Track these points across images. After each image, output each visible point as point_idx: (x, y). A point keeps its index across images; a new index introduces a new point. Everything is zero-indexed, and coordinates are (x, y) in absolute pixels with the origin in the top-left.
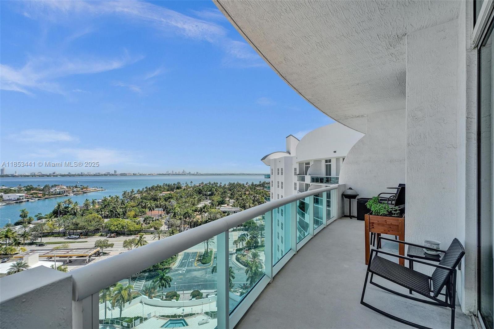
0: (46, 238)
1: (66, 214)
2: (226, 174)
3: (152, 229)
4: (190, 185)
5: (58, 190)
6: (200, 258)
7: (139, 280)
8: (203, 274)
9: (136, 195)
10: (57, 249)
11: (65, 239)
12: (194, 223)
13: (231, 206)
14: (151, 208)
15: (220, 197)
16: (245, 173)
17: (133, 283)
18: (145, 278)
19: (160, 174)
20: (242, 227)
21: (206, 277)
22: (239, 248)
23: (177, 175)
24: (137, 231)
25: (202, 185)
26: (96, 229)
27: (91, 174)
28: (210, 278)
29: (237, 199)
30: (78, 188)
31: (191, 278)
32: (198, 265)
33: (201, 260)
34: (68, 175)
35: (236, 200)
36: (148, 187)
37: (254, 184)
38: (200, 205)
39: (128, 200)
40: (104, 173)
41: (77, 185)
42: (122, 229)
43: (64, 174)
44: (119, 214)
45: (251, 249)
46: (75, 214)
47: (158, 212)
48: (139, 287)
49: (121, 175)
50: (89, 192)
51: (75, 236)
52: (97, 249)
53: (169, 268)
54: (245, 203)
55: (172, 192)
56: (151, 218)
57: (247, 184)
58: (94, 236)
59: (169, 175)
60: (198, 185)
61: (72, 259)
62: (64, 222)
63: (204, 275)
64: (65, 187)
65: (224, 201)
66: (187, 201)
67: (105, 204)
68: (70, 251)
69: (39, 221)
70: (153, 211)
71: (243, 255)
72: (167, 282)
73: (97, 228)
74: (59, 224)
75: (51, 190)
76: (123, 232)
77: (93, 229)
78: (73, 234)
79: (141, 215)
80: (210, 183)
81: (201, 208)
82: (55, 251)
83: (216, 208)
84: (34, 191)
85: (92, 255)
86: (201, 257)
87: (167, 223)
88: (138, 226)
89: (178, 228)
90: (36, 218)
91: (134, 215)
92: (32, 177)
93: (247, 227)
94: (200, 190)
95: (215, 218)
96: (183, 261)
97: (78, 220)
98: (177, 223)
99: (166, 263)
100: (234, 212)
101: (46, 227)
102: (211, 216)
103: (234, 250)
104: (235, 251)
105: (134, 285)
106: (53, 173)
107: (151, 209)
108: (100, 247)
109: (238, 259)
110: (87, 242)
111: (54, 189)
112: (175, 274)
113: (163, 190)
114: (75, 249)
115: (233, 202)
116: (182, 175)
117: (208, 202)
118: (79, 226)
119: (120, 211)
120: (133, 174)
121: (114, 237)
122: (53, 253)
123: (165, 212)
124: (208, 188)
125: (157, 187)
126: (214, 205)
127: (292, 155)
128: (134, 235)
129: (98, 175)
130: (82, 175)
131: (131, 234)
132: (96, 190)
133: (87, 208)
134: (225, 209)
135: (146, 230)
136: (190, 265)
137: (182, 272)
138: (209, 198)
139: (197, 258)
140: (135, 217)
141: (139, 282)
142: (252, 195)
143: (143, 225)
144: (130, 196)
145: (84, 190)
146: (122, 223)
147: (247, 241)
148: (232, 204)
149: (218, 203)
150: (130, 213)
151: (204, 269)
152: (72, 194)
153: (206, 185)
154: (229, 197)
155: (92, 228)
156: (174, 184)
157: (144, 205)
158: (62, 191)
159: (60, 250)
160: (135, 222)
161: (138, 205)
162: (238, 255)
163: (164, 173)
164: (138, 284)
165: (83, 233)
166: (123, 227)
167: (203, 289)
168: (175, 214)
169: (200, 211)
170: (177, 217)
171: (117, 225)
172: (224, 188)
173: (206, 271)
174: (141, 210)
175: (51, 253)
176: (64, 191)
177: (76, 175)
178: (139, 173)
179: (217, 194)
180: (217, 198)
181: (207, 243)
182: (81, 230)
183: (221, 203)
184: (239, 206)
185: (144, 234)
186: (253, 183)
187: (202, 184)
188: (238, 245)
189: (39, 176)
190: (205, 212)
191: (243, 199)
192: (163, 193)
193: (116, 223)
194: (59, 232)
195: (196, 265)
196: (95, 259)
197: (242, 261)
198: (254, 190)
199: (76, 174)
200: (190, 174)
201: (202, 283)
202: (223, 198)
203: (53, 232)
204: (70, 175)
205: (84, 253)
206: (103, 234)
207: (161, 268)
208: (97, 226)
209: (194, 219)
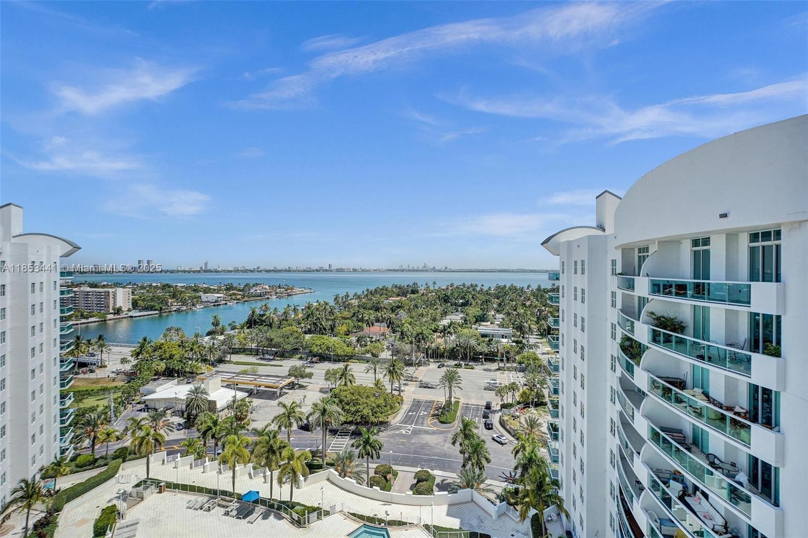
0: (236, 356)
1: (262, 325)
2: (494, 270)
3: (369, 355)
4: (432, 288)
5: (258, 291)
6: (436, 412)
7: (341, 435)
8: (440, 440)
9: (353, 301)
10: (245, 373)
11: (257, 359)
12: (433, 350)
13: (497, 324)
14: (370, 322)
15: (479, 309)
16: (526, 269)
17: (333, 439)
18: (349, 433)
19: (390, 270)
20: (515, 365)
21: (445, 448)
22: (506, 402)
23: (414, 271)
24: (346, 356)
25: (450, 288)
26: (295, 349)
27: (301, 268)
28: (452, 451)
29: (508, 314)
30: (282, 288)
31: (419, 444)
32: (434, 425)
33: (438, 415)
34: (273, 271)
35: (506, 315)
36: (370, 290)
37: (542, 288)
38: (445, 322)
39: (341, 308)
40: (316, 268)
41: (281, 285)
42: (327, 351)
43: (269, 269)
44: (325, 329)
45: (529, 407)
46: (270, 325)
47: (379, 328)
48: (340, 447)
49: (337, 271)
50: (295, 294)
51: (267, 357)
52: (291, 379)
53: (387, 422)
54: (521, 321)
55: (404, 298)
56: (369, 338)
57: (528, 288)
58: (291, 359)
59: (402, 271)
60: (445, 288)
61: (260, 388)
62: (257, 335)
63: (441, 444)
64: (267, 287)
65: (485, 316)
66: (425, 313)
67: (309, 313)
68: (258, 378)
69: (232, 331)
70: (372, 326)
71: (513, 417)
72: (375, 450)
73: (296, 347)
74: (252, 338)
75: (252, 291)
76: (328, 356)
77: (291, 348)
78: (267, 354)
79: (355, 332)
80: (464, 285)
81: (444, 327)
82: (242, 376)
83: (471, 328)
84: (233, 292)
85: (285, 387)
86: (438, 410)
87: (391, 347)
88: (348, 348)
89: (407, 356)
90: (229, 328)
91: (347, 332)
92: (235, 272)
93: (524, 365)
94: (446, 296)
95: (467, 344)
96: (410, 414)
97: (273, 334)
98: (404, 349)
99: (382, 413)
100: (503, 335)
101: (235, 340)
102: (461, 341)
103: (497, 404)
104: (500, 408)
105: (333, 442)
106: (258, 268)
107: (370, 324)
108: (296, 377)
109: (502, 422)
110: (281, 366)
111: (255, 288)
112: (395, 434)
113: (390, 294)
114: (264, 376)
115: (502, 319)
116: (422, 271)
117: (457, 318)
118: (273, 342)
119: (327, 324)
120: (353, 269)
121: (316, 363)
122: (239, 378)
123: (390, 329)
124: (460, 292)
125: (382, 289)
126: (468, 322)
127: (607, 233)
128: (343, 362)
129: (309, 271)
130: (289, 271)
131: (339, 361)
132: (301, 292)
133: (286, 318)
134: (487, 330)
135: (360, 355)
136: (420, 422)
137: (406, 432)
138: (461, 309)
139: (432, 412)
140: (348, 335)
141: (342, 438)
142: (535, 307)
143: (357, 347)
144: (344, 303)
145: (288, 291)
146: (327, 342)
147: (521, 391)
148: (499, 321)
149: (475, 319)
150: (340, 328)
151: (442, 433)
152: (275, 297)
153: (457, 288)
154: (495, 310)
155: (289, 347)
156: (407, 286)
157: (360, 317)
158: (263, 293)
159: (248, 375)
160: (345, 342)
161: (353, 316)
162: (504, 415)
163: (396, 269)
164: (338, 441)
165: (279, 353)
166: (328, 348)
167: (436, 470)
168: (402, 334)
169: (442, 331)
170: (405, 339)
171: (320, 346)
172: (487, 294)
173: (445, 437)
174: (356, 324)
175: (237, 378)
176: (266, 292)
177: (283, 271)
178: (361, 268)
179: (474, 303)
180: (474, 311)
181: (450, 388)
182: (276, 348)
183: (481, 319)
184: (511, 326)
185: (357, 361)
186: (539, 287)
187: (451, 286)
188: (505, 398)
189: (242, 271)
190: (451, 334)
191: (518, 314)
192: (390, 299)
193: (320, 342)
194: (251, 348)
195: (430, 424)
196: (288, 393)
197: (510, 428)
198: (541, 298)
199: (283, 269)
200: (434, 270)
201: (436, 458)
202: (484, 311)
203: (245, 349)
204: (276, 271)
205: (274, 383)
206: (303, 356)
207: (374, 421)
208: (295, 345)
209: (433, 345)
